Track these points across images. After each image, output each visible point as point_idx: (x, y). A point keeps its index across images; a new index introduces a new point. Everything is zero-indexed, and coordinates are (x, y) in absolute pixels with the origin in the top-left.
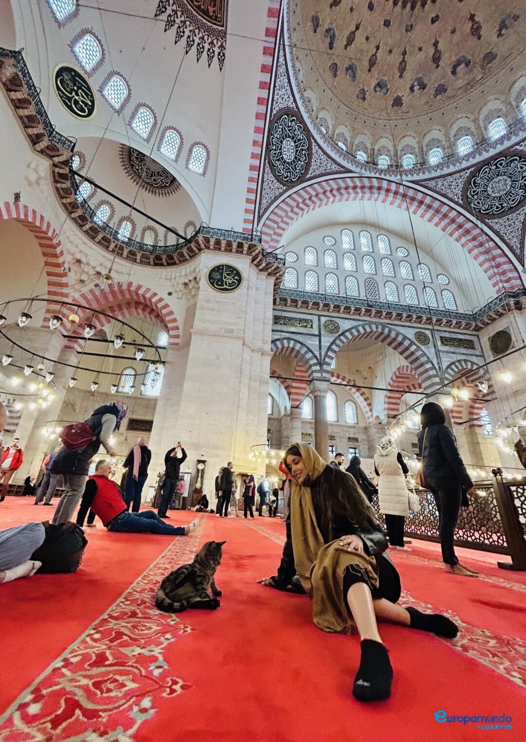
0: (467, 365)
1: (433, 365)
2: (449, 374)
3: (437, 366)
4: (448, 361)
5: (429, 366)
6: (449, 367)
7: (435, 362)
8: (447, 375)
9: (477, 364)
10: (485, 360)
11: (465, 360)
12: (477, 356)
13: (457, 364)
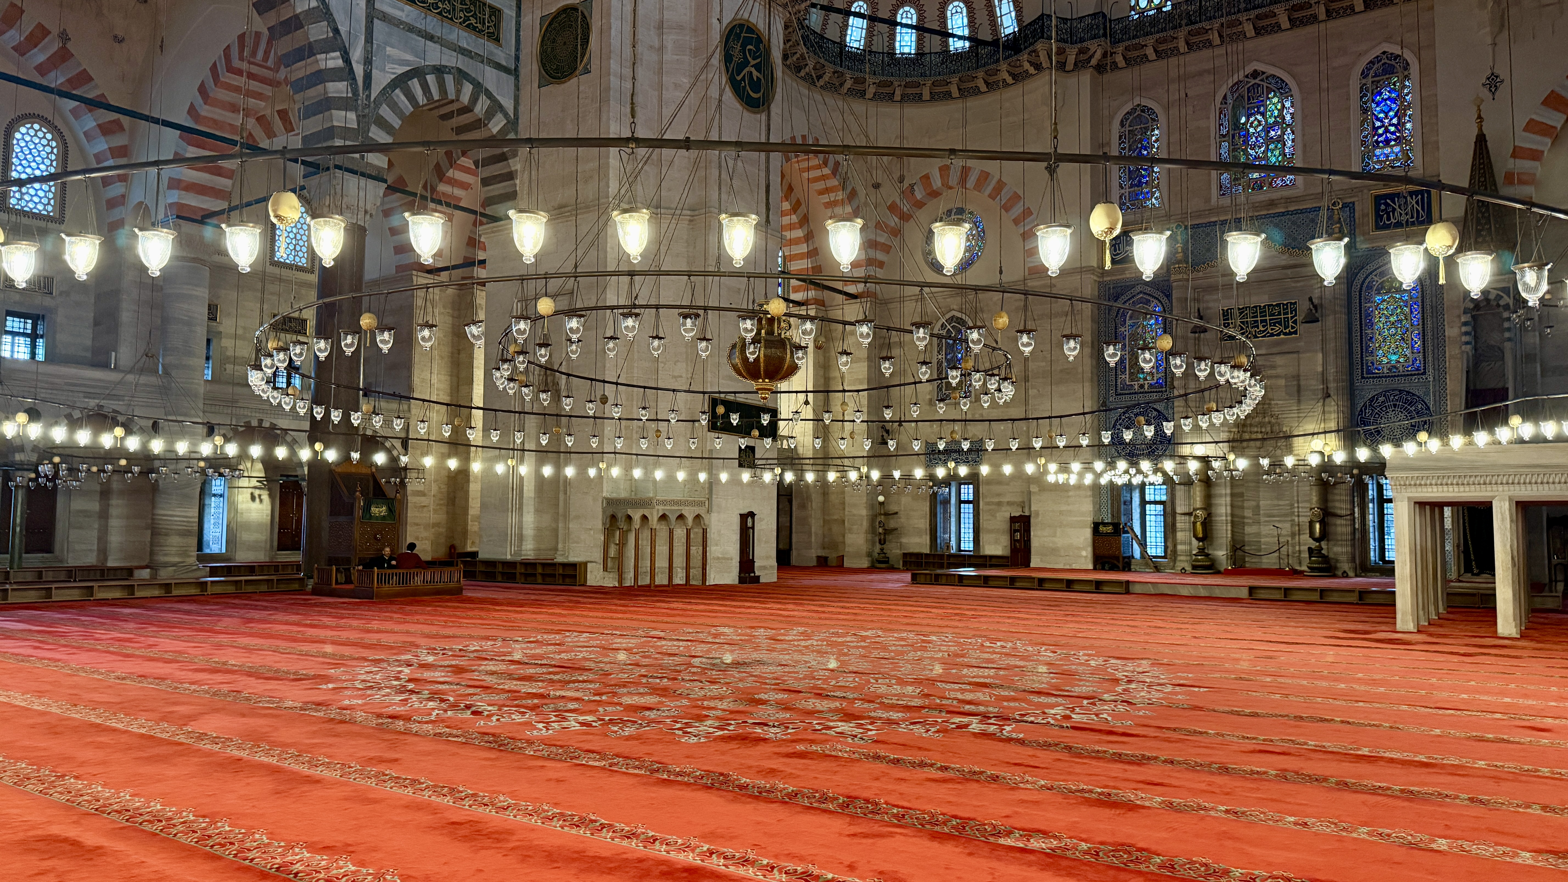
0: (458, 92)
1: (347, 60)
2: (394, 107)
3: (359, 70)
4: (402, 62)
5: (334, 61)
6: (400, 81)
7: (357, 54)
8: (385, 111)
9: (489, 95)
10: (517, 88)
11: (460, 70)
12: (499, 66)
13: (431, 79)
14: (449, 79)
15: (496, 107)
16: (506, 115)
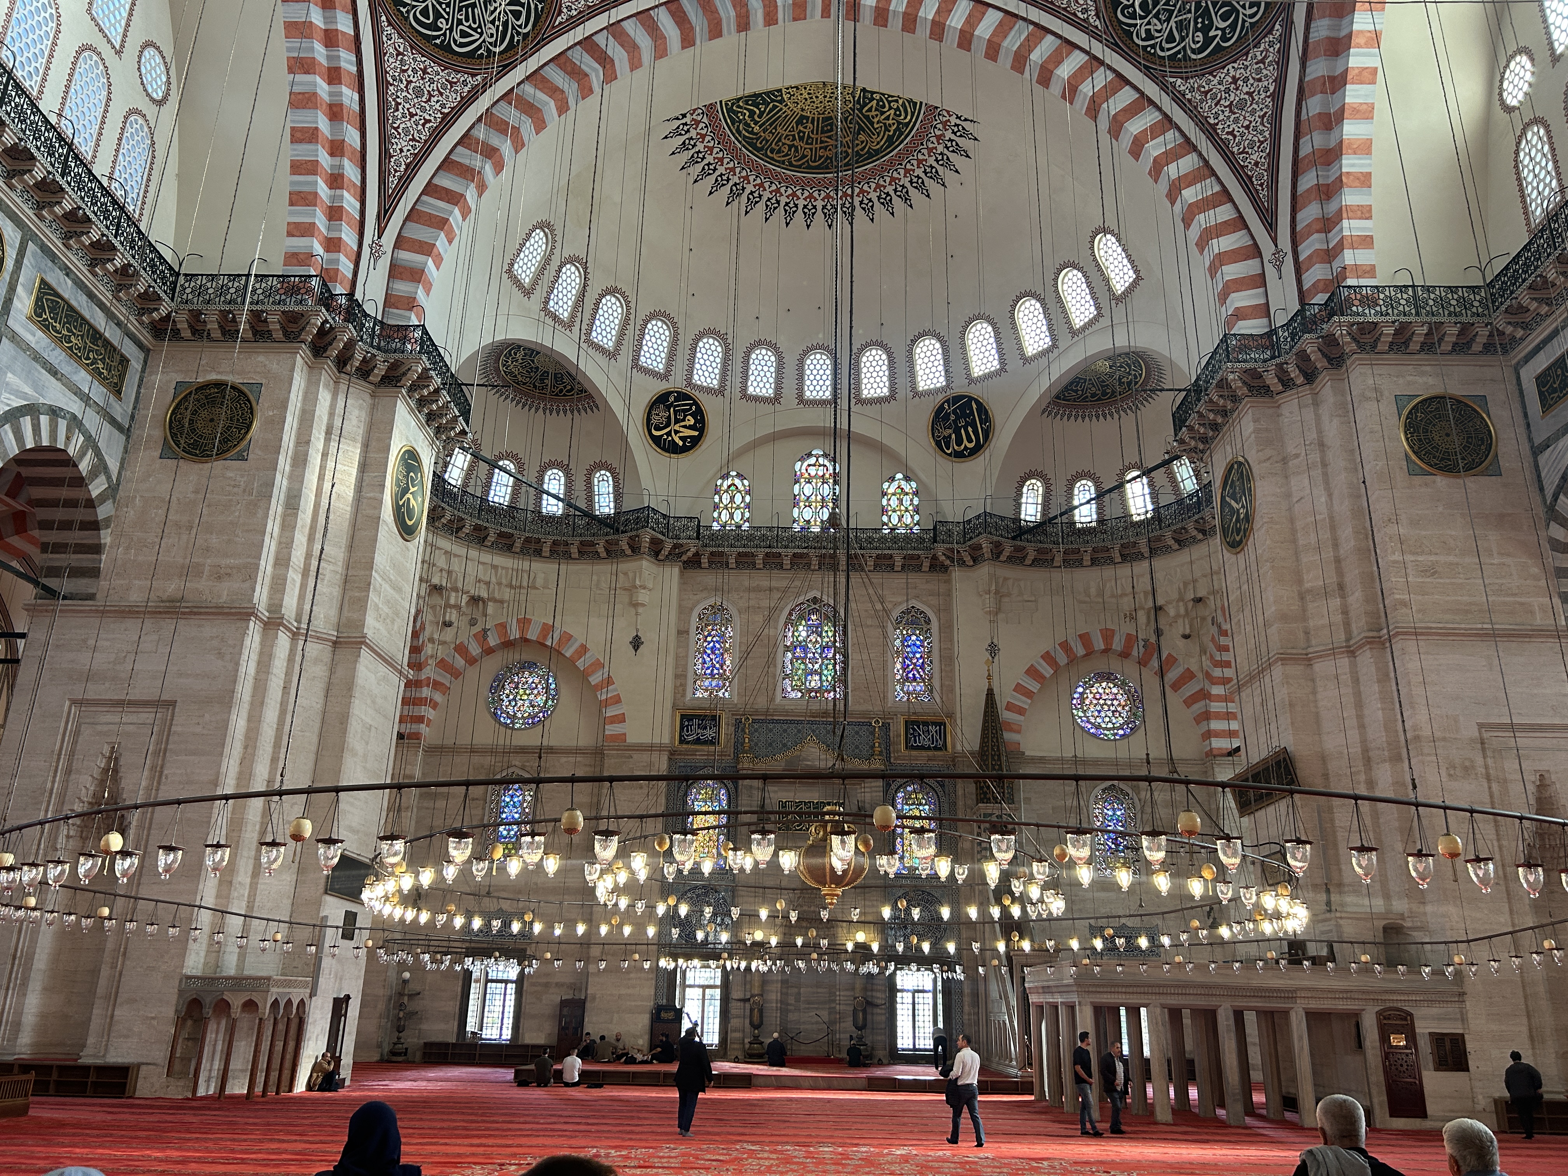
0: (68, 440)
6: (13, 416)
9: (98, 453)
10: (126, 451)
11: (74, 417)
12: (113, 422)
13: (44, 420)
14: (62, 425)
15: (101, 467)
16: (109, 478)
